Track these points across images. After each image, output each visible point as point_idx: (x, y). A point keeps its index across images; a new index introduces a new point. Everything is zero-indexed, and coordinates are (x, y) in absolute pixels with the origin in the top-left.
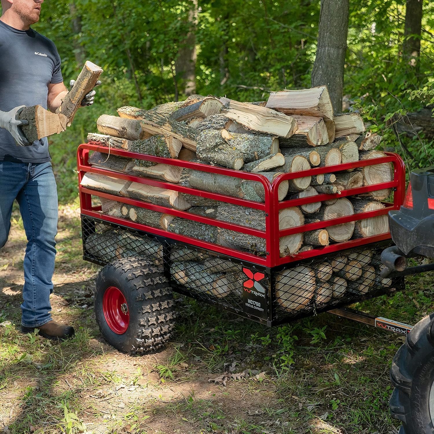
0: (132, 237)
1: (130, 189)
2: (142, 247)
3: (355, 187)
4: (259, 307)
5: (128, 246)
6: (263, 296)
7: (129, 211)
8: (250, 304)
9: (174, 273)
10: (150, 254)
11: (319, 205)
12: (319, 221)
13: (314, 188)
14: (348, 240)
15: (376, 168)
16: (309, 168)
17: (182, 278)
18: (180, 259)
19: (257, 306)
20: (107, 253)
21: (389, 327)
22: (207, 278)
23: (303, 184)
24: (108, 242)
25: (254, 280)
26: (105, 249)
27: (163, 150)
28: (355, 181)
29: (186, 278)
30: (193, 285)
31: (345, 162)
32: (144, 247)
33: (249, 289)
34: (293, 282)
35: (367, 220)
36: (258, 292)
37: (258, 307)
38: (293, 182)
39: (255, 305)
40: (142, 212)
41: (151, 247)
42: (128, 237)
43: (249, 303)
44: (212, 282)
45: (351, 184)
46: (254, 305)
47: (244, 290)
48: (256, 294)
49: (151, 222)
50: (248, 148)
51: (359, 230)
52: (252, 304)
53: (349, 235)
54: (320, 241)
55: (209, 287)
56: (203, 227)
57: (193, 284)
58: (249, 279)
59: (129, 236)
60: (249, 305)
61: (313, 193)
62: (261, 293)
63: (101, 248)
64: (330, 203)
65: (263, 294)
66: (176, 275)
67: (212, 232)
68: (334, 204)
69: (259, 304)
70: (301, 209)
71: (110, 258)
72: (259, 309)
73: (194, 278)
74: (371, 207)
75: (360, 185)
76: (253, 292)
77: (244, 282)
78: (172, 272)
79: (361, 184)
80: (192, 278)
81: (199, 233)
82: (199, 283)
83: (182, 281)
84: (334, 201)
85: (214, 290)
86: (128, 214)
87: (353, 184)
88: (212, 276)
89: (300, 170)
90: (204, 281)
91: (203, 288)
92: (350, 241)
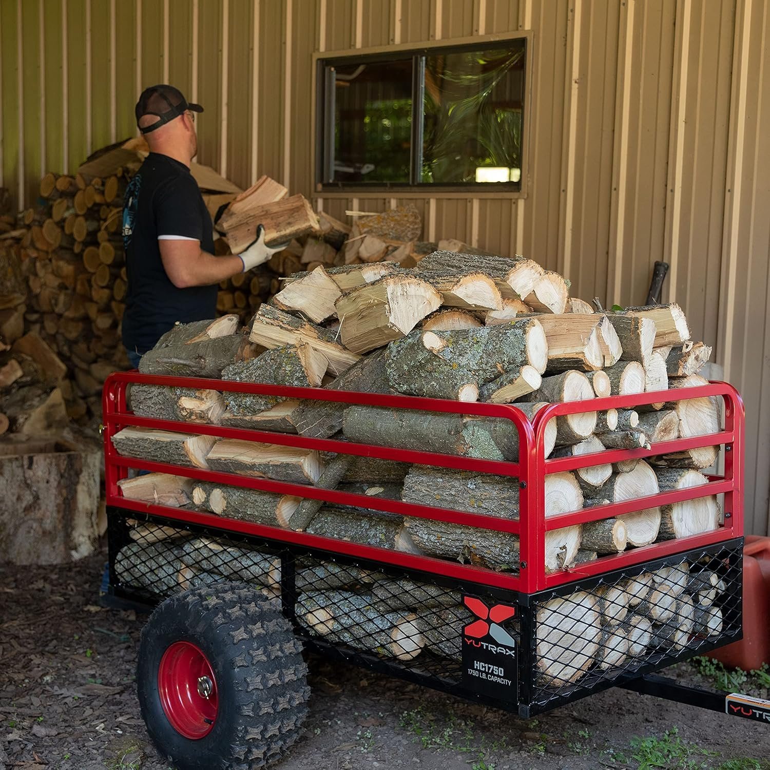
0: (213, 546)
1: (212, 455)
2: (236, 565)
3: (666, 439)
4: (501, 677)
5: (205, 565)
6: (512, 653)
7: (208, 495)
8: (479, 671)
9: (305, 614)
10: (252, 577)
11: (608, 472)
12: (608, 502)
13: (598, 437)
14: (653, 543)
15: (696, 407)
16: (592, 397)
17: (322, 622)
18: (318, 585)
19: (495, 675)
20: (160, 579)
21: (758, 712)
22: (378, 622)
23: (582, 425)
24: (161, 559)
25: (489, 621)
26: (156, 572)
27: (293, 373)
28: (665, 429)
29: (332, 622)
30: (347, 637)
31: (650, 389)
32: (239, 565)
33: (477, 640)
34: (567, 625)
35: (682, 505)
36: (498, 645)
37: (498, 676)
38: (565, 421)
39: (492, 674)
40: (237, 496)
41: (255, 564)
42: (206, 545)
43: (476, 670)
44: (389, 628)
45: (660, 433)
46: (487, 674)
47: (464, 642)
48: (494, 649)
49: (256, 513)
50: (482, 357)
51: (669, 526)
52: (485, 672)
53: (653, 534)
54: (615, 542)
55: (382, 638)
56: (365, 524)
57: (346, 634)
58: (477, 618)
59: (206, 543)
60: (475, 674)
61: (597, 447)
62: (505, 647)
63: (147, 570)
64: (626, 469)
65: (511, 649)
66: (309, 616)
67: (384, 531)
68: (631, 470)
69: (500, 671)
70: (578, 477)
71: (165, 588)
72: (499, 680)
73: (350, 621)
74: (689, 480)
75: (672, 436)
76: (487, 647)
77: (467, 625)
78: (299, 611)
79: (676, 434)
80: (343, 621)
81: (356, 533)
82: (358, 632)
83: (321, 629)
84: (632, 466)
85: (394, 645)
86: (207, 500)
87: (662, 434)
88: (389, 617)
89: (578, 399)
90: (370, 627)
91: (369, 642)
92: (655, 545)
